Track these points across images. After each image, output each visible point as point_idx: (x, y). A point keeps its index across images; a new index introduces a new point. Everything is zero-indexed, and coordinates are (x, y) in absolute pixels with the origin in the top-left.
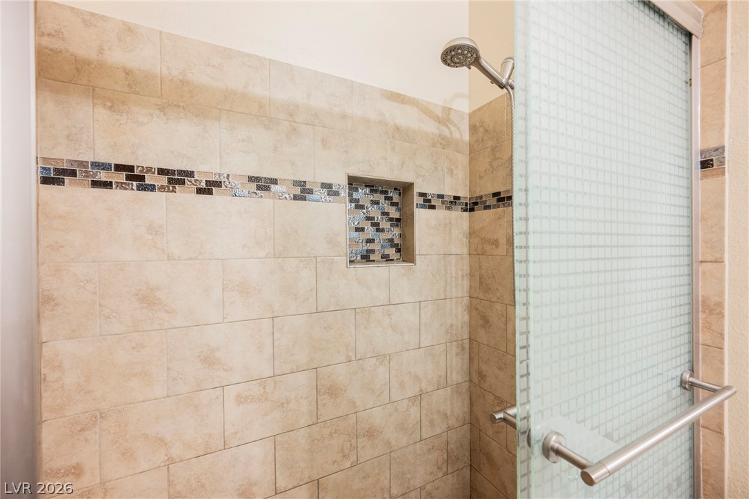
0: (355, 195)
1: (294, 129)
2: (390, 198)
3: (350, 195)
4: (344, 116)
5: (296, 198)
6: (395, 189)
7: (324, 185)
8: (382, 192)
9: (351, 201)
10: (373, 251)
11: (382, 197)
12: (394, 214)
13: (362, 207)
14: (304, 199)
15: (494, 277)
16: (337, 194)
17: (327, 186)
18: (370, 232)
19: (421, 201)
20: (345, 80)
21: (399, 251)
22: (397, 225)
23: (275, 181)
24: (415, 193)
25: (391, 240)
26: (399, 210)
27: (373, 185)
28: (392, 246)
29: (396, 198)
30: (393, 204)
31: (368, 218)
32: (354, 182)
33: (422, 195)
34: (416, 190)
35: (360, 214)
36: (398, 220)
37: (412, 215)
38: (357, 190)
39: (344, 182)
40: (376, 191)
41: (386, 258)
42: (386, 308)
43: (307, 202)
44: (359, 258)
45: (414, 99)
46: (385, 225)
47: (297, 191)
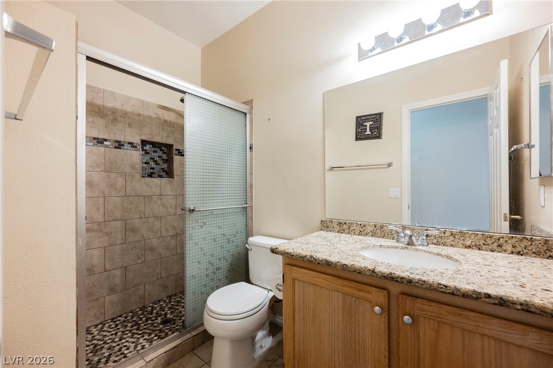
0: (145, 148)
1: (115, 119)
2: (163, 150)
3: (142, 148)
4: (139, 115)
5: (116, 147)
6: (165, 146)
7: (129, 143)
8: (158, 147)
9: (143, 150)
10: (154, 173)
11: (159, 149)
12: (165, 156)
13: (148, 153)
14: (120, 148)
16: (136, 147)
17: (131, 144)
18: (153, 164)
19: (177, 152)
20: (140, 100)
21: (167, 174)
22: (166, 163)
23: (106, 140)
24: (174, 149)
25: (163, 169)
26: (167, 156)
27: (154, 144)
28: (163, 172)
29: (166, 150)
30: (164, 153)
31: (151, 158)
32: (144, 143)
33: (177, 150)
34: (175, 148)
35: (147, 158)
36: (166, 160)
37: (172, 158)
38: (146, 146)
39: (139, 142)
40: (156, 147)
41: (160, 176)
42: (159, 197)
43: (121, 150)
44: (147, 176)
45: (173, 109)
46: (161, 162)
47: (117, 145)
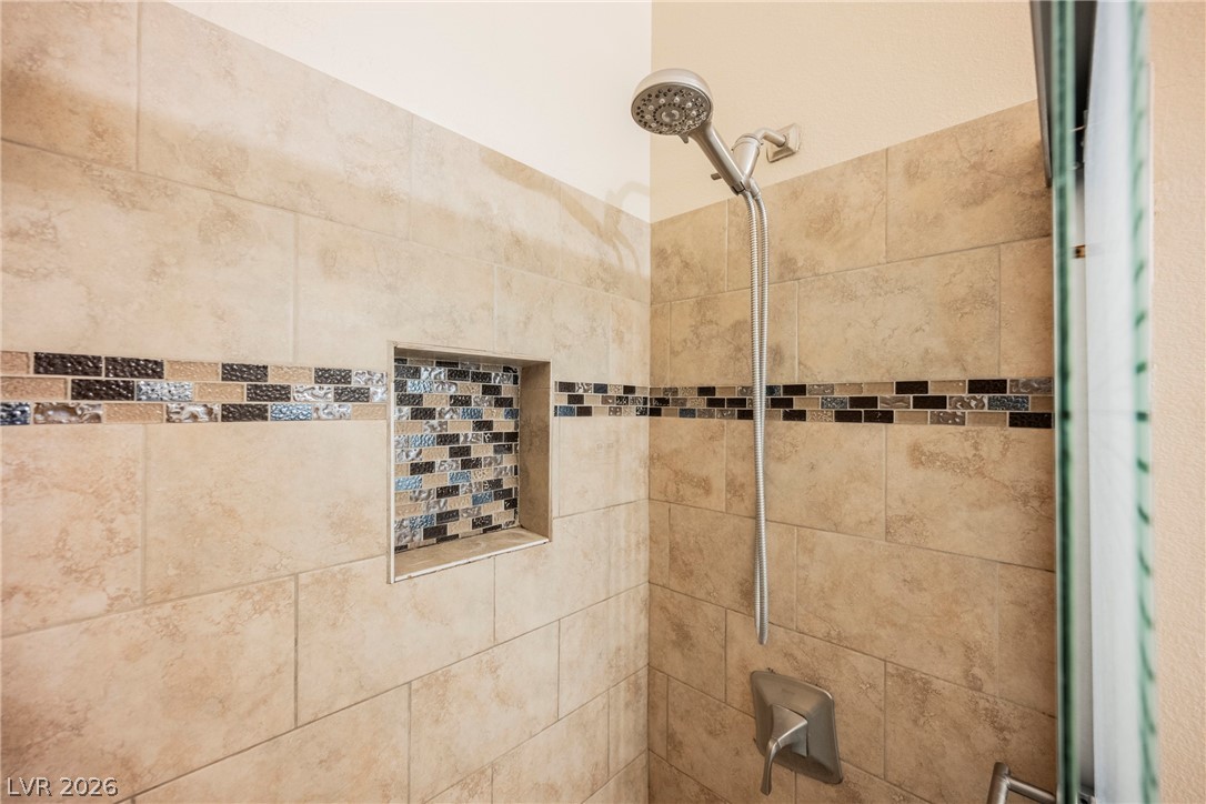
0: (412, 387)
1: (230, 216)
2: (496, 390)
3: (400, 386)
4: (386, 198)
5: (232, 413)
6: (506, 369)
7: (323, 376)
8: (477, 377)
9: (402, 400)
10: (453, 515)
11: (478, 387)
12: (502, 423)
13: (428, 414)
14: (260, 414)
15: (701, 551)
16: (361, 395)
17: (336, 380)
18: (447, 469)
19: (561, 399)
20: (392, 108)
21: (512, 504)
22: (509, 449)
23: (153, 369)
24: (552, 384)
25: (496, 483)
26: (513, 414)
27: (454, 366)
28: (497, 497)
29: (508, 390)
30: (500, 403)
31: (443, 439)
32: (408, 362)
33: (566, 387)
34: (556, 376)
35: (424, 428)
36: (512, 437)
37: (545, 431)
38: (416, 373)
39: (386, 364)
40: (462, 375)
41: (484, 525)
42: (486, 658)
43: (269, 423)
44: (419, 536)
45: (552, 181)
46: (482, 450)
47: (238, 393)
